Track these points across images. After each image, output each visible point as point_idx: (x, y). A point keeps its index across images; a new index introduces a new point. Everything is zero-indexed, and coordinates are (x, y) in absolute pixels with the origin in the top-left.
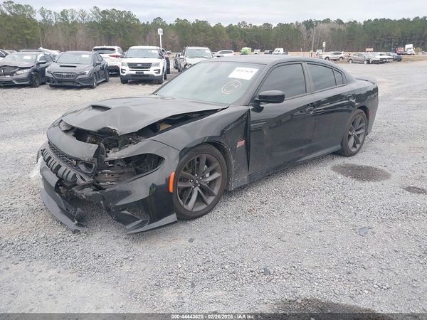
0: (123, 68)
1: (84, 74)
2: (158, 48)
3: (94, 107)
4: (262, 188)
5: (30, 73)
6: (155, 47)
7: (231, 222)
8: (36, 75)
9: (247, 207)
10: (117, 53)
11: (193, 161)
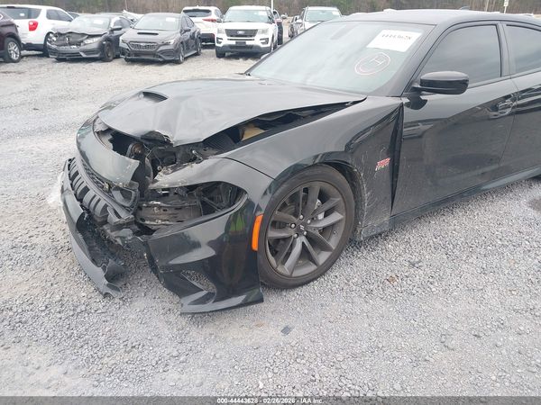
0: (220, 36)
1: (167, 44)
2: (268, 8)
3: (147, 94)
4: (412, 235)
5: (101, 42)
6: (264, 8)
7: (356, 300)
8: (108, 45)
9: (386, 272)
10: (213, 16)
11: (296, 194)
